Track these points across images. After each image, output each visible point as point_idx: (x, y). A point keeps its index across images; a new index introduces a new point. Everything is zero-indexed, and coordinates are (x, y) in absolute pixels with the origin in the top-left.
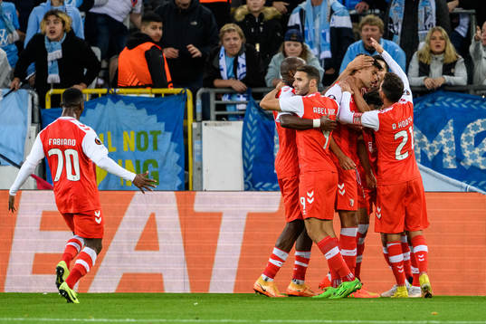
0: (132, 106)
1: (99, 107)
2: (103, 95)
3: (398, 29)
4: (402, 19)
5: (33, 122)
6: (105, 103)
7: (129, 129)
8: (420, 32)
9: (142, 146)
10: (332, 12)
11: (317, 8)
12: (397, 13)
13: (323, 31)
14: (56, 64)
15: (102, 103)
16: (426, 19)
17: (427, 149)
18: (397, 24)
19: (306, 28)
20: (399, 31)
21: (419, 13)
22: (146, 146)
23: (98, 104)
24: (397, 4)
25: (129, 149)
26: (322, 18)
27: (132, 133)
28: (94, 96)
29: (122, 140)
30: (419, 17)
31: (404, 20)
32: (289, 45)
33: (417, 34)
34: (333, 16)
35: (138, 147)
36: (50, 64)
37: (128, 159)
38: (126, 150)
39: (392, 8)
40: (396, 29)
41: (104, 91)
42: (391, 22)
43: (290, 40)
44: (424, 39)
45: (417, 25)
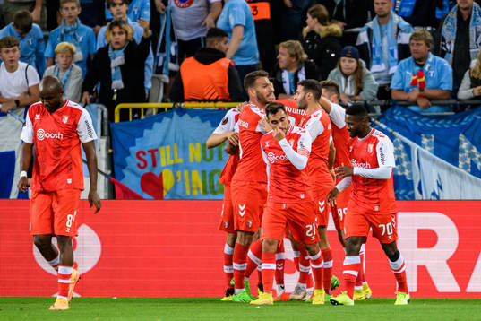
0: (197, 119)
1: (166, 120)
2: (169, 109)
3: (451, 47)
4: (454, 38)
5: (102, 135)
6: (171, 117)
7: (195, 141)
8: (471, 51)
9: (208, 157)
10: (399, 29)
11: (384, 27)
12: (449, 32)
13: (391, 48)
14: (119, 70)
15: (168, 116)
16: (477, 37)
17: (477, 159)
18: (450, 43)
19: (373, 46)
20: (452, 49)
21: (471, 33)
22: (212, 157)
23: (165, 118)
24: (449, 24)
25: (195, 160)
26: (389, 35)
27: (198, 145)
28: (161, 110)
29: (188, 151)
30: (471, 36)
31: (456, 39)
32: (344, 61)
33: (469, 52)
34: (400, 34)
35: (204, 158)
36: (113, 71)
37: (193, 169)
38: (192, 160)
39: (444, 27)
40: (448, 47)
41: (171, 105)
42: (444, 40)
43: (345, 56)
44: (476, 57)
45: (469, 44)
